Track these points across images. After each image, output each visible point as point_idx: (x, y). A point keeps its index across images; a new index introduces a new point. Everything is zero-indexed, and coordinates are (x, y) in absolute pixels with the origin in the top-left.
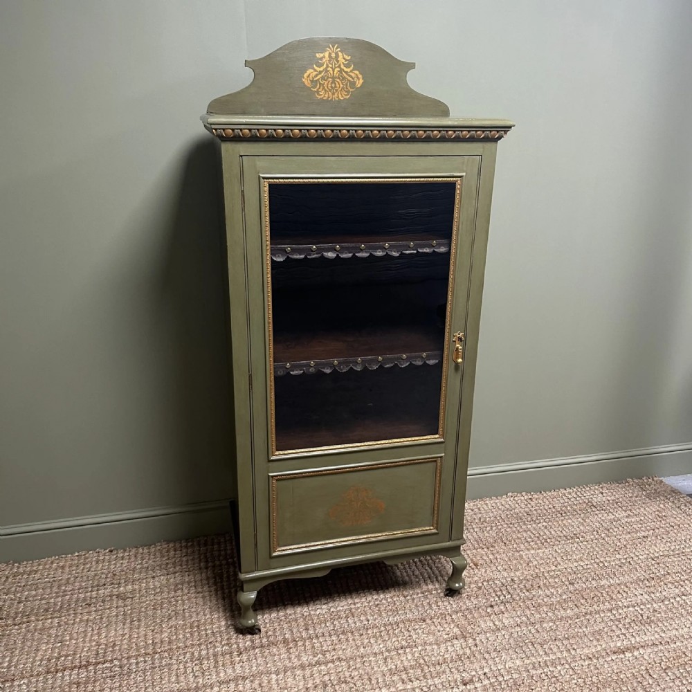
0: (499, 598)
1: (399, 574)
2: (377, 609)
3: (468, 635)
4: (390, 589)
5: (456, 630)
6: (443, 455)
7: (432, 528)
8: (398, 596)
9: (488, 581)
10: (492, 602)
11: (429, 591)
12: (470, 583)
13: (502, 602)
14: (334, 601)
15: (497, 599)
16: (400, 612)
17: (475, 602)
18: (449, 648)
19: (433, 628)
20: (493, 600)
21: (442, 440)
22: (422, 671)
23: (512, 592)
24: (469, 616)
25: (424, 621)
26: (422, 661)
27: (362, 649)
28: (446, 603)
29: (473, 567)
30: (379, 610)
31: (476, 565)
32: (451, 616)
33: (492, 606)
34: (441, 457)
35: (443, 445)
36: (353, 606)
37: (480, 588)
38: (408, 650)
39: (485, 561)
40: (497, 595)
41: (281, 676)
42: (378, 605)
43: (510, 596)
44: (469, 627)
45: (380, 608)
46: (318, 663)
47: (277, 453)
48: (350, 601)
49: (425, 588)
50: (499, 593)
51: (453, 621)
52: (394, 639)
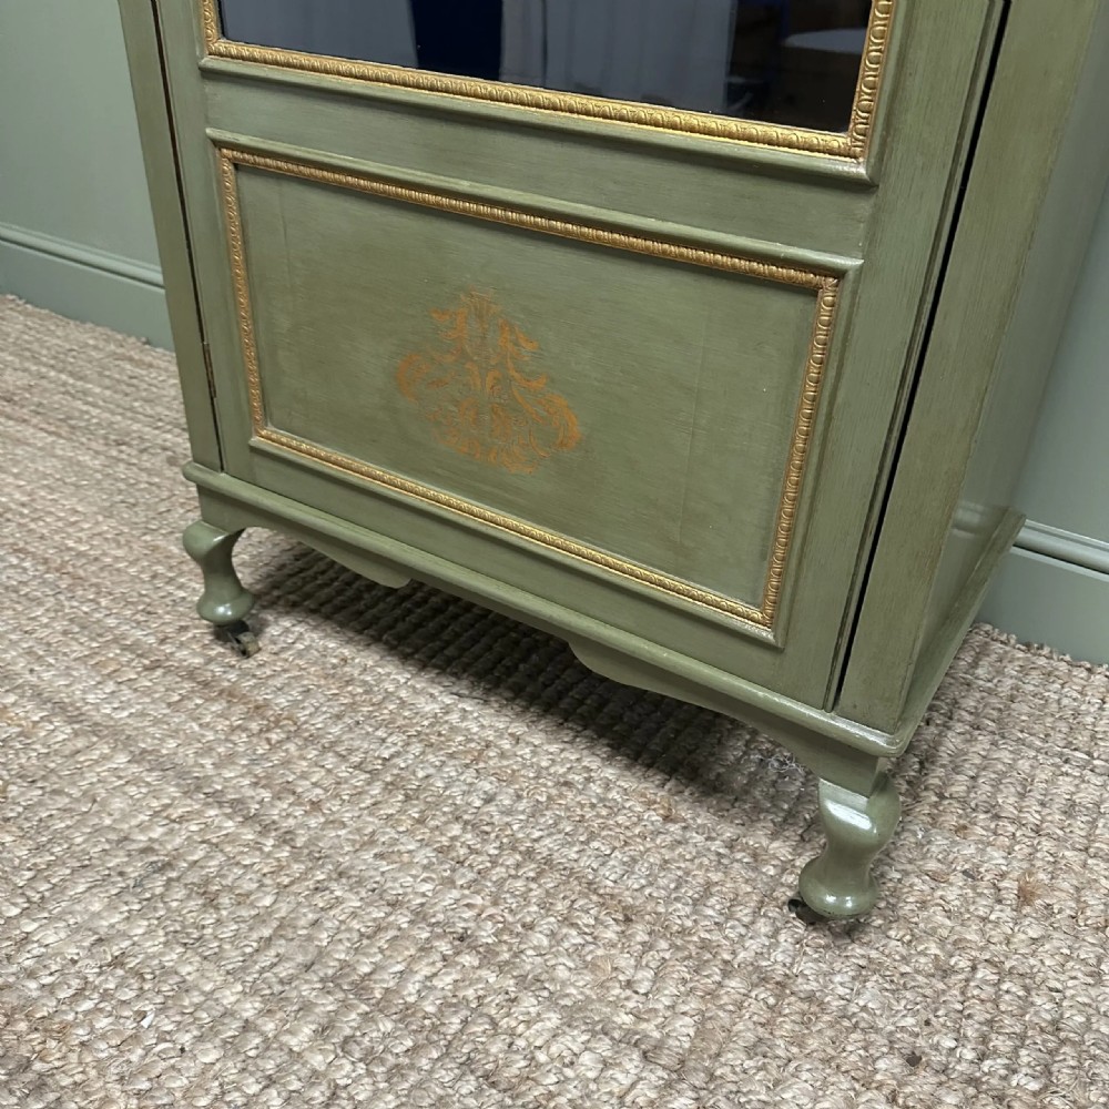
0: (982, 1057)
1: (731, 756)
2: (554, 792)
3: (699, 1079)
4: (650, 773)
5: (684, 1027)
6: (849, 262)
7: (758, 616)
8: (649, 804)
9: (1003, 974)
10: (936, 1047)
11: (755, 856)
12: (931, 933)
13: (972, 1081)
14: (486, 702)
15: (969, 1055)
16: (595, 844)
17: (870, 997)
18: (586, 1058)
19: (625, 961)
20: (949, 1043)
21: (862, 171)
22: (414, 1050)
23: (1064, 1076)
24: (787, 1027)
25: (628, 920)
26: (455, 1023)
27: (368, 856)
28: (763, 927)
29: (1010, 896)
30: (550, 798)
31: (1025, 896)
32: (726, 974)
33: (913, 1060)
34: (839, 274)
35: (863, 206)
36: (506, 744)
37: (945, 972)
38: (468, 959)
39: (1082, 906)
40: (984, 1040)
41: (135, 768)
42: (566, 784)
43: (1034, 1086)
44: (734, 1057)
45: (561, 796)
46: (238, 805)
47: (222, 45)
48: (519, 728)
49: (759, 838)
50: (1000, 1043)
51: (712, 995)
52: (478, 900)
